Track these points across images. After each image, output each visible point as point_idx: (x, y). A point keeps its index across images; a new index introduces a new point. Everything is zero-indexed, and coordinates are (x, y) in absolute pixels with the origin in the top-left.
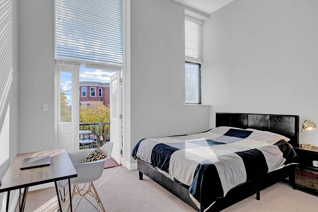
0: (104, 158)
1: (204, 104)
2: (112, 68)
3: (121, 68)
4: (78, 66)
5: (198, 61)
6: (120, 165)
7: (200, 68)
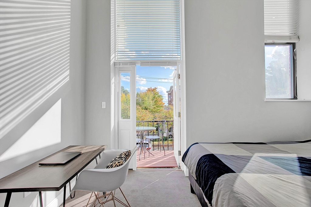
0: (119, 166)
1: (303, 100)
2: (167, 63)
3: (176, 63)
4: (134, 66)
5: (290, 39)
6: (178, 166)
7: (294, 47)
